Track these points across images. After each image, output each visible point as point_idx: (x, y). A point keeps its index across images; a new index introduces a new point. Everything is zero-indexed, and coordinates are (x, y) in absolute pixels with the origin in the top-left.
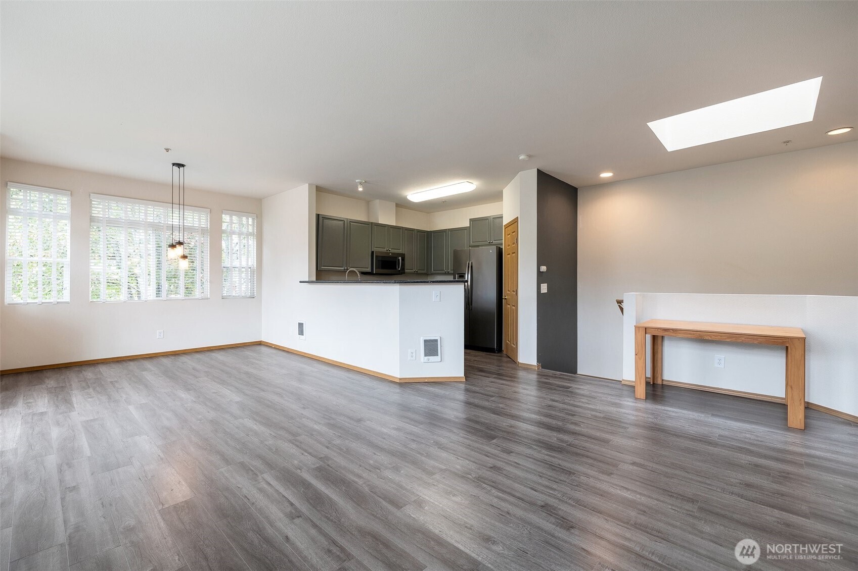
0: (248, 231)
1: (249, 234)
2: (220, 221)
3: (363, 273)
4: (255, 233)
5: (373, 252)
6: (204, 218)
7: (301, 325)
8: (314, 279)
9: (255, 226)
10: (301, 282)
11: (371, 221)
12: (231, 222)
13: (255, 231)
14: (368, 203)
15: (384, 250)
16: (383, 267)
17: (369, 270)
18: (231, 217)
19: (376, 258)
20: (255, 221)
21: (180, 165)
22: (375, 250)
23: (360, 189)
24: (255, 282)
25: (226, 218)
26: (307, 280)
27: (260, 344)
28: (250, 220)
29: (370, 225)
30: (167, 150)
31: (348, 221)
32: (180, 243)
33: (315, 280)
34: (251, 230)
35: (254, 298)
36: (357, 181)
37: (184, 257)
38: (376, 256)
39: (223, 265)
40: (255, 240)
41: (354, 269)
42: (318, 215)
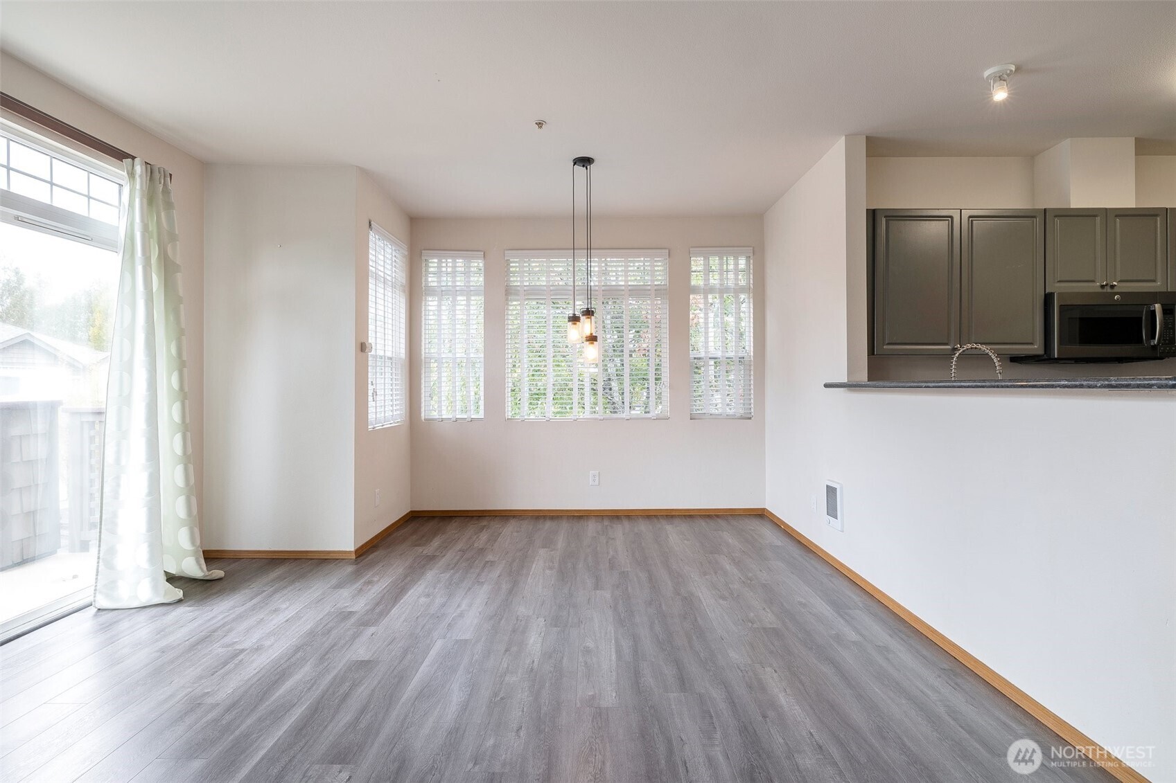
0: (736, 284)
1: (739, 290)
2: (688, 272)
3: (1016, 359)
4: (752, 286)
5: (1048, 298)
6: (659, 268)
7: (831, 491)
8: (863, 376)
9: (751, 271)
10: (827, 386)
11: (1042, 205)
12: (708, 270)
13: (752, 282)
14: (1030, 158)
15: (1095, 287)
16: (1085, 339)
17: (1037, 348)
18: (706, 259)
19: (1061, 312)
20: (752, 261)
21: (585, 161)
22: (1055, 288)
23: (1000, 95)
24: (752, 387)
25: (697, 264)
26: (844, 380)
27: (761, 515)
28: (742, 263)
29: (1039, 221)
30: (540, 124)
31: (966, 214)
32: (589, 313)
33: (866, 379)
34: (743, 283)
35: (750, 418)
36: (986, 73)
37: (592, 339)
38: (1061, 307)
39: (693, 354)
40: (751, 300)
41: (983, 348)
42: (874, 211)
